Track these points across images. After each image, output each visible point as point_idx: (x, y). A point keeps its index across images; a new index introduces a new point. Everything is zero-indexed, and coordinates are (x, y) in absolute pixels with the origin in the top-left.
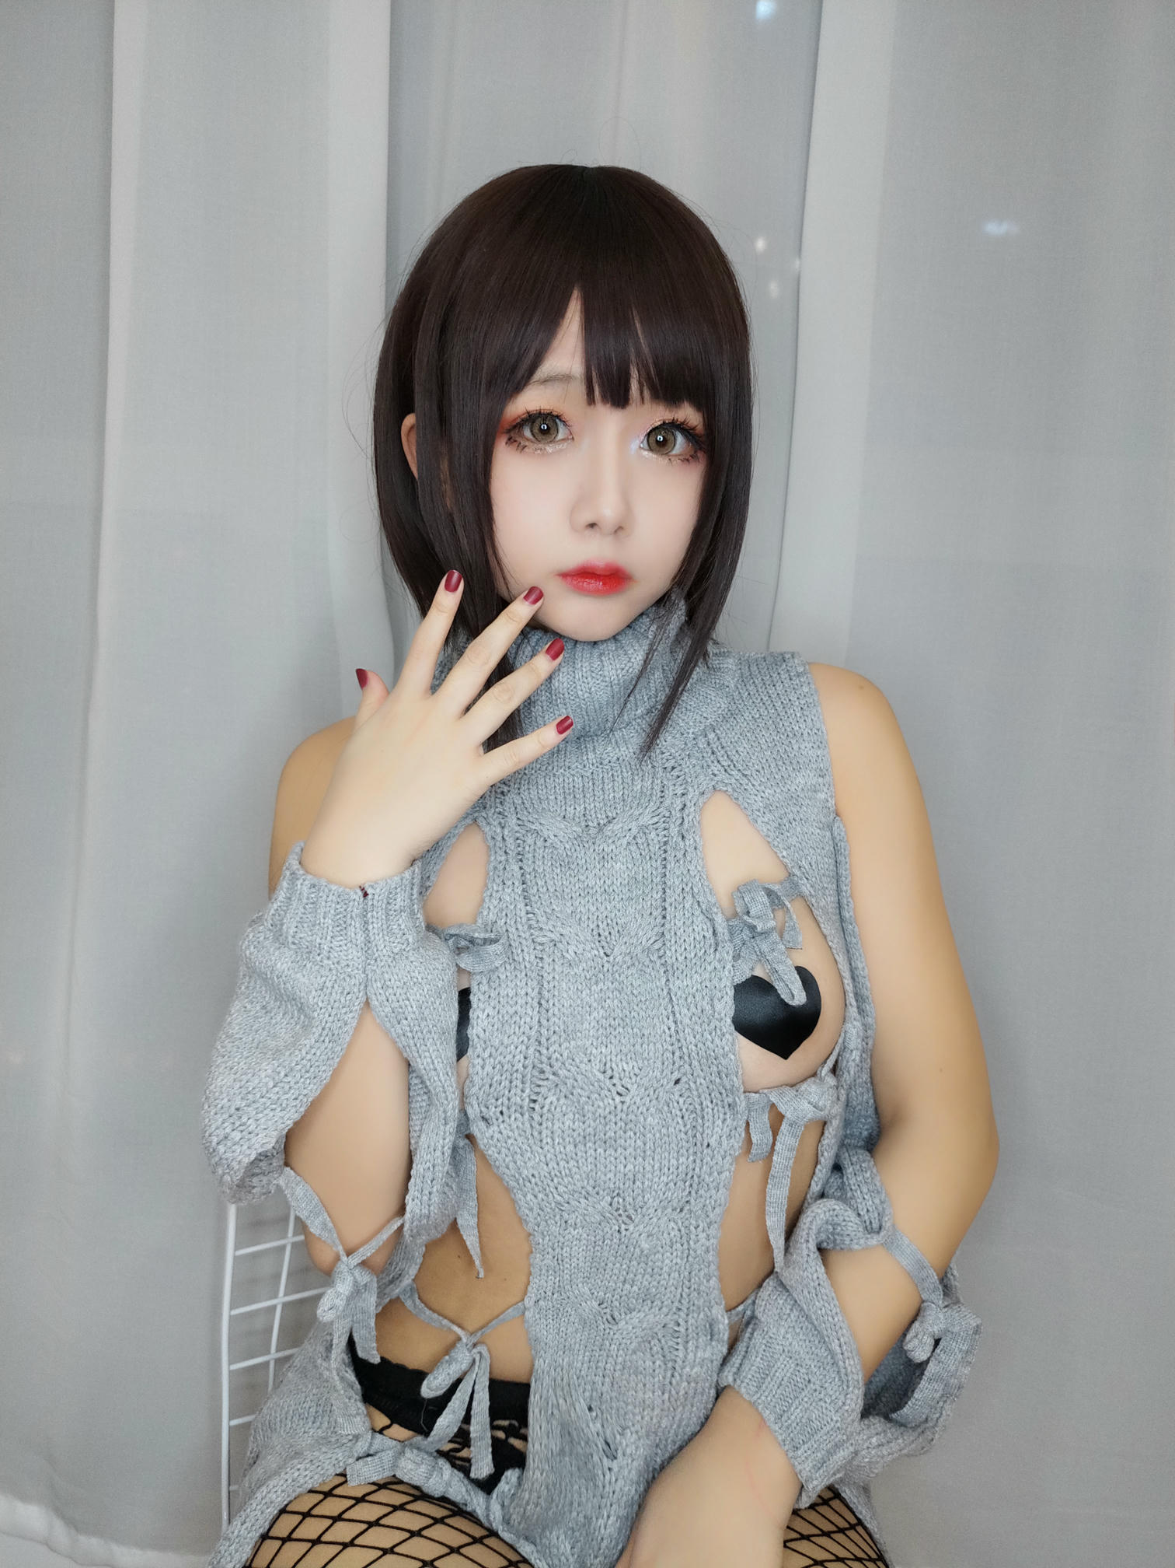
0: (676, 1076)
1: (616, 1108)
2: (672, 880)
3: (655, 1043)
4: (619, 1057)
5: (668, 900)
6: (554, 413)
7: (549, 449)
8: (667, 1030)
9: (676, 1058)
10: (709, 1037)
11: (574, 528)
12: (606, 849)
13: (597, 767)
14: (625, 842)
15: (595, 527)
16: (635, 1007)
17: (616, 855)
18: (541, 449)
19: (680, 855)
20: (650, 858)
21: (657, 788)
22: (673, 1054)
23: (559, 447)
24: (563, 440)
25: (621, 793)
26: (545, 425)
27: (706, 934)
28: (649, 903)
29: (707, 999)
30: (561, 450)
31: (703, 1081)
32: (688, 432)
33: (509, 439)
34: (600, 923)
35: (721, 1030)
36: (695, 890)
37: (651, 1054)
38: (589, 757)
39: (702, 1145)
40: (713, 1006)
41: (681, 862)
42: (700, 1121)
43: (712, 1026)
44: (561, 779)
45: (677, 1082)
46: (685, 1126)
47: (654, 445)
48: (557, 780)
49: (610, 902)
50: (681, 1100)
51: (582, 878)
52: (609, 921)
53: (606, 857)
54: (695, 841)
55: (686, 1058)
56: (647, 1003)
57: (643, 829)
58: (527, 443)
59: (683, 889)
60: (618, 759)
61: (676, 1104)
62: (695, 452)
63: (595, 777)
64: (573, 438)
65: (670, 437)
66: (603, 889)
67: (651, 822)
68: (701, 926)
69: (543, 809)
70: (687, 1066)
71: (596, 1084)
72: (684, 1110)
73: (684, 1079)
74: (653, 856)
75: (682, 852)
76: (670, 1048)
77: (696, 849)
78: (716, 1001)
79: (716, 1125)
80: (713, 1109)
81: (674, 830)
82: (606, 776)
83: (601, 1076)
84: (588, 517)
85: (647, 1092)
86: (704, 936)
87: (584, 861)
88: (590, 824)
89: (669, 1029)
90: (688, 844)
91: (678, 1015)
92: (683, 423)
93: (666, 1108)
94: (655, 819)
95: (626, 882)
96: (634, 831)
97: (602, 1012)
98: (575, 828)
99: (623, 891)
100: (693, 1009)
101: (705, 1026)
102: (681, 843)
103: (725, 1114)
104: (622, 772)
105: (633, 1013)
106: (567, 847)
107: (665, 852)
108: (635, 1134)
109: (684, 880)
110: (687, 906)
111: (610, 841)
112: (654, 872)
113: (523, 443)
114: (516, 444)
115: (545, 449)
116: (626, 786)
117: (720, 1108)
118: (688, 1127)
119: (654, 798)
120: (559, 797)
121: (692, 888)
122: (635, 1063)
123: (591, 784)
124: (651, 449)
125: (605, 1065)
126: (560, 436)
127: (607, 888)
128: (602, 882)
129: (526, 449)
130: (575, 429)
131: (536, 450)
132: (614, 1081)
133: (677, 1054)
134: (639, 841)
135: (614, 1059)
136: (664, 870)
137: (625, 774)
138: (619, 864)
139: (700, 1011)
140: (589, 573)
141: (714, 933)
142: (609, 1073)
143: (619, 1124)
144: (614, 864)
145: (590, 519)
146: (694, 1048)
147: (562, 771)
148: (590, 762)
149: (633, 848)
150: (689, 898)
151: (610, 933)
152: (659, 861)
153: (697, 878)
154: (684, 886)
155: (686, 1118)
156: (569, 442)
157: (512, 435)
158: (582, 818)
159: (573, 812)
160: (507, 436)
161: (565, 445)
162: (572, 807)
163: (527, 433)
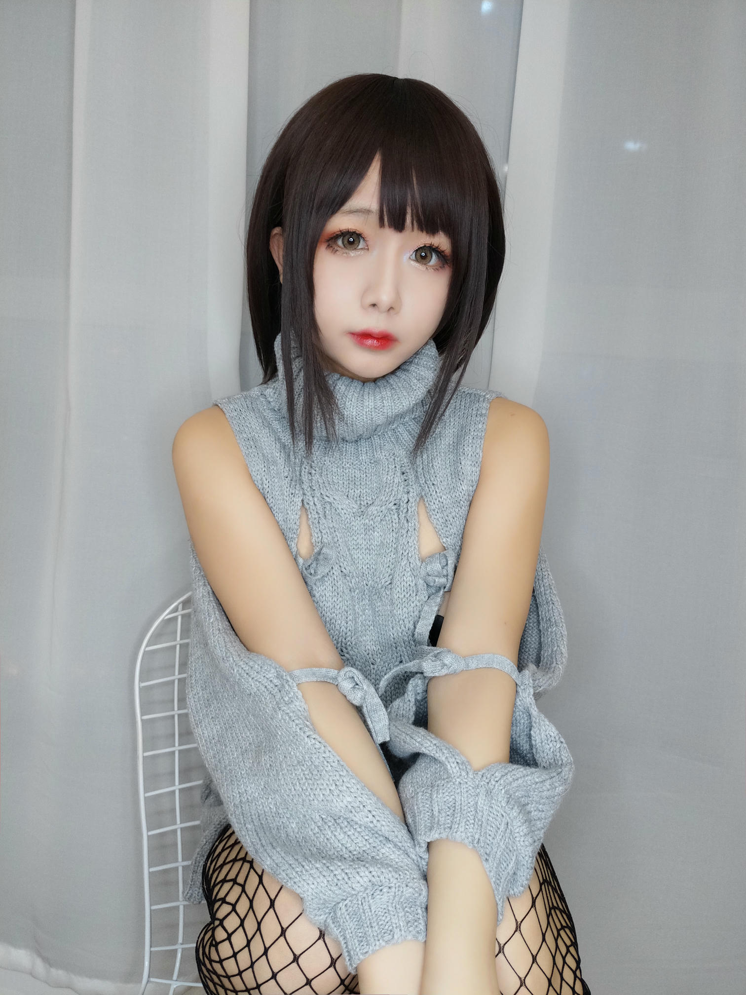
6: (357, 232)
7: (352, 254)
11: (363, 307)
15: (376, 306)
18: (346, 253)
20: (393, 530)
24: (362, 249)
26: (352, 239)
28: (389, 559)
30: (359, 255)
32: (440, 253)
33: (328, 246)
36: (410, 555)
41: (404, 536)
47: (419, 258)
48: (344, 471)
49: (370, 555)
51: (356, 538)
58: (338, 249)
59: (403, 553)
62: (444, 265)
64: (368, 249)
65: (429, 254)
84: (370, 299)
90: (410, 525)
92: (437, 247)
110: (403, 564)
113: (336, 248)
114: (332, 249)
115: (349, 253)
121: (408, 553)
124: (417, 260)
126: (360, 247)
127: (368, 547)
129: (337, 253)
130: (369, 243)
131: (344, 253)
138: (376, 533)
140: (368, 335)
144: (373, 533)
145: (373, 301)
147: (348, 465)
148: (364, 461)
150: (405, 559)
156: (365, 251)
157: (330, 242)
158: (358, 499)
159: (353, 493)
160: (327, 244)
161: (362, 252)
162: (353, 491)
163: (340, 243)
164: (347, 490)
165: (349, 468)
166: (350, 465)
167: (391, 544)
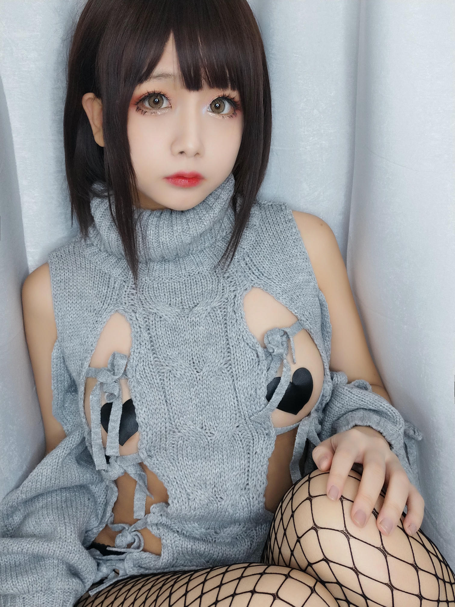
0: (237, 425)
1: (208, 442)
2: (232, 334)
3: (226, 411)
4: (208, 420)
5: (231, 344)
6: (162, 93)
7: (159, 113)
8: (233, 405)
9: (237, 417)
10: (254, 407)
11: (172, 154)
12: (194, 320)
13: (187, 277)
14: (204, 316)
15: (183, 153)
16: (215, 395)
17: (200, 323)
18: (154, 113)
19: (234, 321)
21: (220, 288)
22: (236, 414)
23: (164, 111)
24: (166, 107)
25: (201, 290)
26: (157, 99)
27: (253, 358)
28: (220, 346)
29: (253, 390)
30: (164, 114)
31: (252, 426)
32: (232, 101)
33: (138, 108)
34: (194, 357)
35: (260, 403)
36: (245, 338)
37: (224, 416)
38: (183, 272)
39: (253, 453)
40: (256, 393)
41: (235, 325)
42: (252, 442)
43: (256, 401)
44: (167, 285)
45: (238, 427)
46: (242, 445)
47: (214, 109)
48: (165, 285)
49: (198, 346)
50: (240, 434)
51: (183, 335)
52: (198, 356)
53: (194, 324)
54: (241, 314)
55: (243, 417)
56: (222, 393)
57: (213, 309)
58: (146, 110)
60: (199, 273)
61: (237, 436)
62: (235, 111)
63: (186, 282)
64: (171, 107)
65: (222, 104)
66: (194, 340)
67: (218, 305)
68: (250, 354)
69: (158, 301)
70: (243, 421)
71: (198, 434)
72: (242, 438)
73: (241, 425)
74: (219, 322)
75: (235, 320)
76: (235, 412)
77: (242, 318)
78: (258, 390)
79: (260, 443)
80: (258, 436)
81: (230, 309)
82: (192, 281)
83: (200, 430)
84: (178, 148)
85: (223, 434)
87: (183, 327)
88: (185, 307)
89: (234, 404)
90: (237, 316)
91: (239, 398)
92: (228, 96)
93: (232, 438)
94: (220, 304)
95: (206, 336)
96: (209, 310)
97: (197, 400)
98: (177, 310)
99: (205, 340)
100: (246, 395)
101: (252, 402)
102: (234, 316)
103: (265, 438)
104: (201, 279)
105: (214, 399)
106: (173, 320)
107: (225, 320)
108: (218, 452)
109: (238, 334)
110: (242, 346)
111: (197, 316)
112: (221, 331)
113: (144, 110)
114: (141, 111)
115: (156, 113)
116: (204, 287)
117: (262, 436)
118: (244, 445)
119: (219, 294)
120: (166, 294)
121: (243, 337)
122: (215, 422)
123: (184, 286)
124: (213, 112)
125: (202, 424)
126: (165, 105)
127: (196, 340)
128: (193, 337)
129: (146, 113)
130: (172, 102)
131: (152, 113)
132: (207, 431)
133: (238, 415)
134: (211, 314)
135: (206, 421)
136: (226, 329)
137: (203, 281)
138: (201, 327)
139: (249, 395)
140: (180, 176)
141: (258, 357)
142: (204, 428)
143: (211, 449)
144: (199, 327)
145: (181, 150)
146: (247, 413)
147: (168, 280)
148: (183, 274)
149: (208, 318)
150: (242, 343)
151: (199, 362)
152: (223, 325)
153: (245, 332)
154: (238, 337)
155: (243, 441)
156: (169, 109)
157: (139, 105)
158: (180, 304)
159: (175, 301)
160: (136, 106)
161: (167, 110)
162: (174, 299)
163: (147, 104)
164: (169, 299)
165: (169, 283)
166: (169, 280)
167: (219, 334)
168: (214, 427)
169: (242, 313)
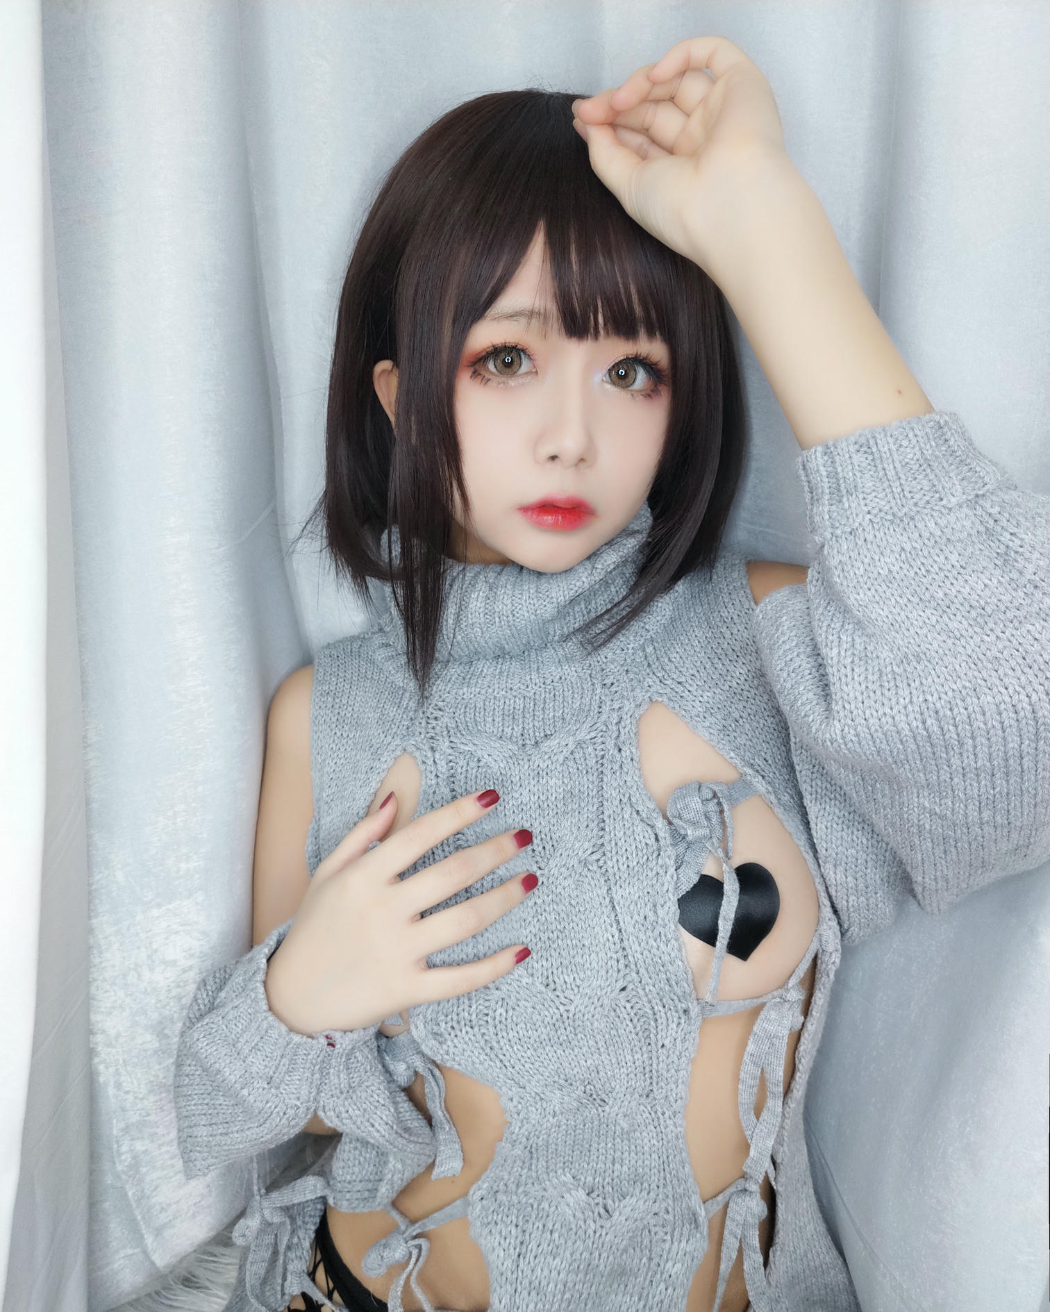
0: (621, 984)
1: (561, 1016)
2: (609, 792)
3: (597, 953)
4: (560, 969)
5: (607, 813)
6: (519, 346)
7: (512, 383)
8: (610, 938)
9: (621, 966)
10: (655, 944)
11: (537, 462)
12: (541, 765)
13: (540, 687)
14: (561, 759)
15: (557, 459)
16: (574, 918)
17: (551, 771)
18: (504, 385)
19: (616, 767)
20: (587, 772)
21: (595, 705)
22: (618, 961)
23: (520, 381)
24: (526, 374)
25: (561, 712)
26: (509, 358)
27: (648, 842)
28: (586, 816)
29: (650, 905)
30: (524, 386)
31: (651, 988)
32: (652, 368)
33: (475, 372)
35: (665, 936)
36: (634, 800)
37: (594, 964)
38: (533, 677)
39: (656, 1045)
40: (655, 912)
41: (618, 774)
42: (653, 1023)
43: (656, 932)
44: (502, 701)
45: (623, 989)
46: (635, 1028)
47: (615, 379)
48: (497, 702)
50: (628, 1006)
52: (543, 836)
53: (541, 772)
54: (632, 753)
55: (633, 966)
56: (587, 912)
57: (580, 744)
58: (491, 377)
59: (621, 800)
60: (561, 678)
61: (623, 1009)
62: (657, 386)
63: (537, 697)
64: (536, 373)
65: (632, 371)
66: (537, 805)
67: (589, 737)
68: (642, 834)
69: (479, 730)
70: (634, 975)
71: (538, 995)
72: (632, 1014)
73: (630, 987)
74: (589, 770)
75: (619, 764)
76: (615, 956)
77: (632, 760)
78: (659, 907)
79: (670, 1028)
80: (666, 1013)
81: (610, 743)
82: (548, 695)
83: (543, 989)
84: (548, 449)
85: (591, 1000)
86: (646, 844)
88: (528, 742)
89: (613, 936)
90: (624, 756)
91: (621, 923)
92: (645, 356)
93: (613, 1014)
94: (593, 734)
95: (561, 796)
96: (571, 746)
98: (511, 747)
99: (558, 805)
100: (636, 917)
101: (649, 933)
102: (618, 756)
103: (679, 1018)
104: (563, 690)
105: (571, 924)
107: (602, 765)
108: (585, 1036)
109: (621, 791)
110: (626, 816)
111: (546, 757)
112: (590, 786)
113: (487, 376)
114: (481, 377)
115: (507, 385)
116: (566, 704)
117: (674, 1013)
118: (638, 1028)
119: (592, 714)
120: (497, 720)
121: (630, 798)
122: (576, 975)
123: (532, 704)
124: (613, 383)
125: (548, 978)
126: (524, 370)
128: (536, 798)
129: (490, 383)
130: (538, 362)
131: (499, 383)
132: (558, 993)
133: (622, 961)
134: (577, 756)
135: (555, 972)
136: (600, 784)
137: (566, 693)
139: (643, 917)
140: (549, 506)
141: (657, 840)
142: (552, 986)
143: (568, 1029)
145: (553, 452)
146: (640, 956)
147: (503, 693)
148: (534, 682)
149: (571, 763)
150: (628, 810)
151: (544, 848)
152: (596, 774)
153: (635, 788)
154: (622, 797)
155: (635, 1020)
156: (533, 375)
157: (476, 367)
160: (472, 369)
161: (529, 378)
163: (491, 366)
168: (573, 986)
169: (634, 751)
